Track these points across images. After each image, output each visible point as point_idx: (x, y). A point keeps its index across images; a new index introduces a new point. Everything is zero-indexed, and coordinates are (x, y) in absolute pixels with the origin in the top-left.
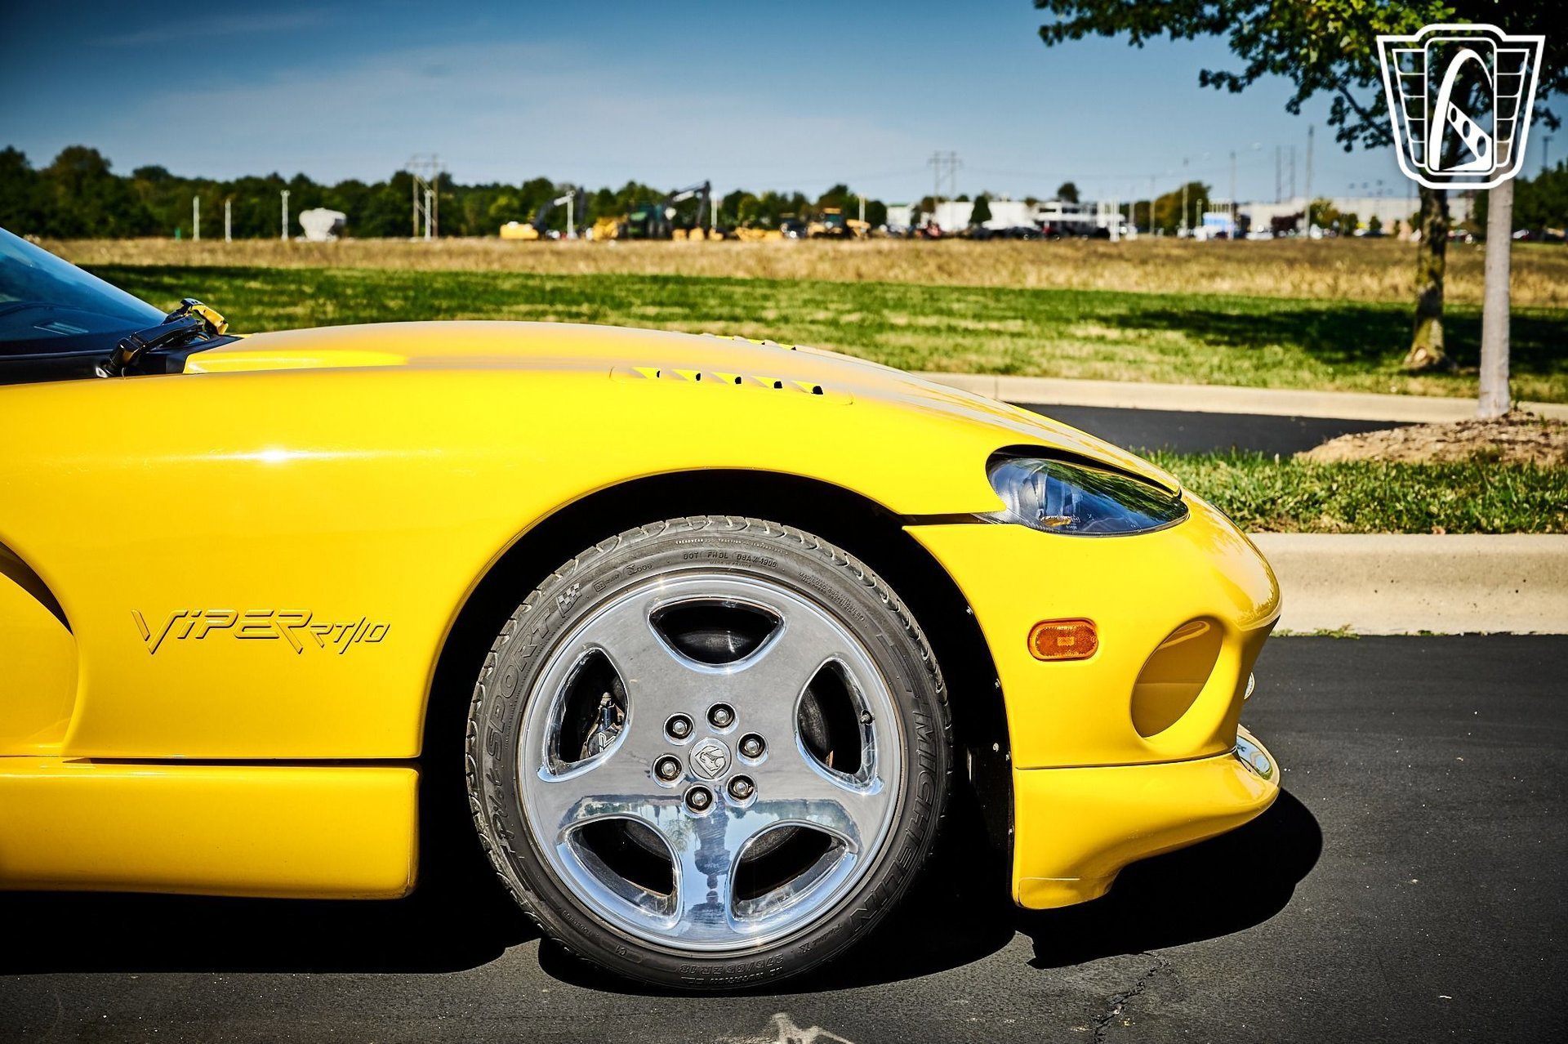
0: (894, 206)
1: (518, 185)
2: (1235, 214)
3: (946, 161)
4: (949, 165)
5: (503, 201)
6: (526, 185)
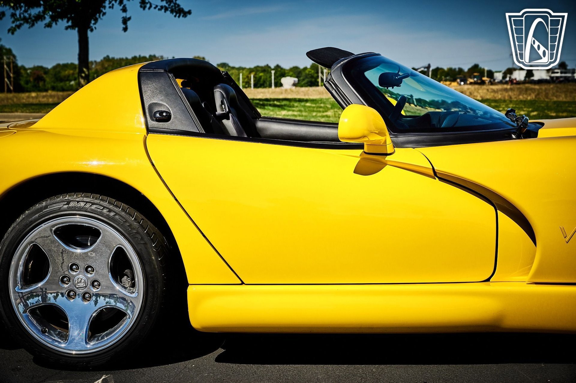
0: (496, 72)
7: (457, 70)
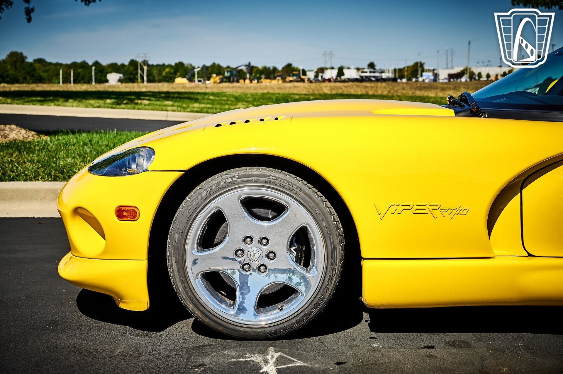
0: (309, 71)
1: (173, 64)
2: (433, 73)
3: (328, 55)
4: (330, 56)
5: (167, 70)
6: (176, 64)
7: (271, 68)
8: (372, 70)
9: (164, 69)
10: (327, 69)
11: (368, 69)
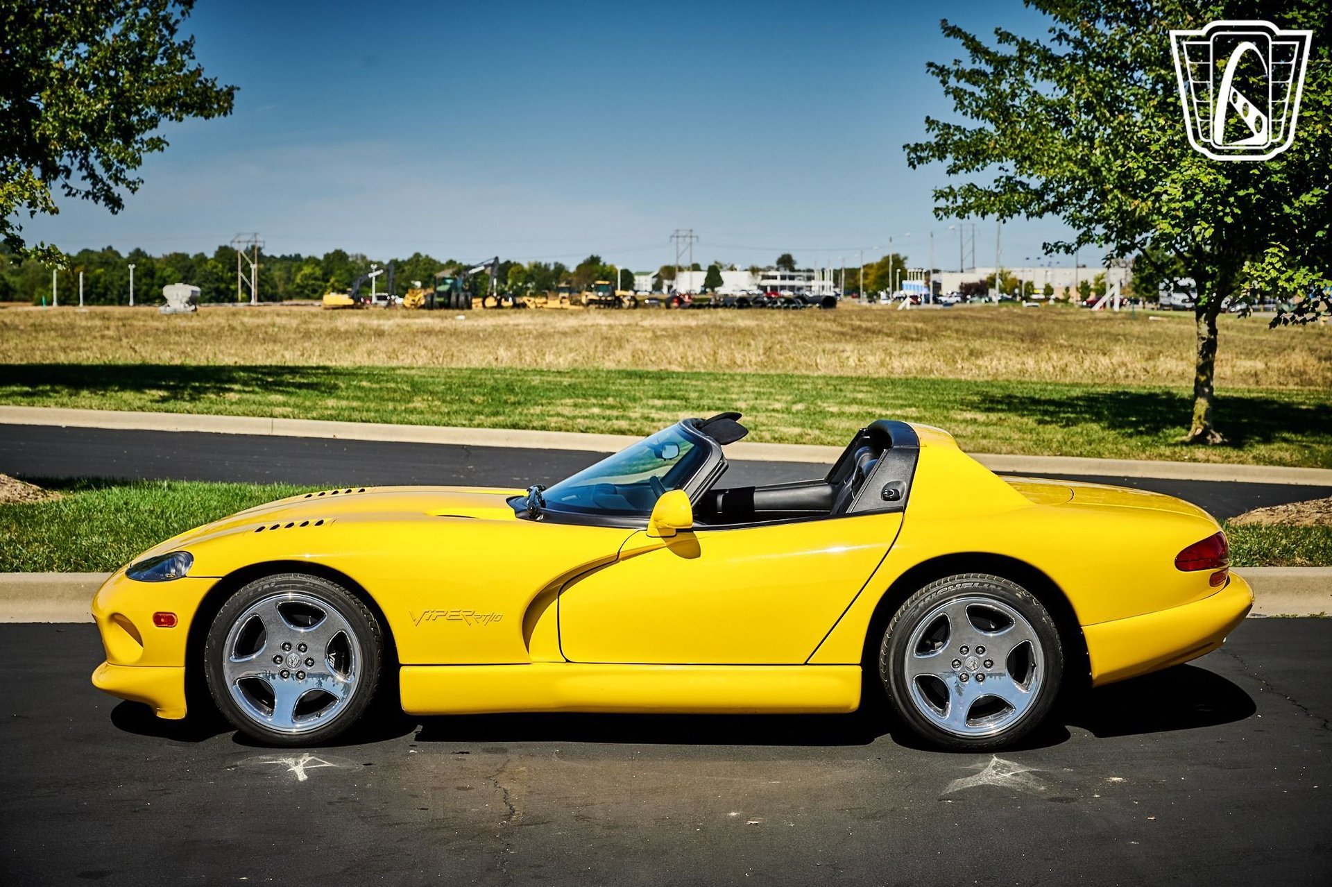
1: (321, 257)
2: (928, 281)
3: (685, 237)
4: (688, 240)
6: (327, 256)
8: (788, 273)
9: (300, 269)
10: (681, 269)
11: (778, 270)
